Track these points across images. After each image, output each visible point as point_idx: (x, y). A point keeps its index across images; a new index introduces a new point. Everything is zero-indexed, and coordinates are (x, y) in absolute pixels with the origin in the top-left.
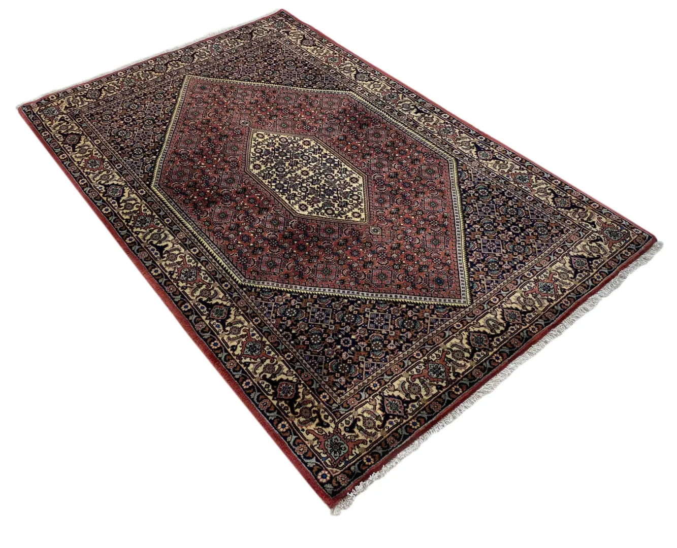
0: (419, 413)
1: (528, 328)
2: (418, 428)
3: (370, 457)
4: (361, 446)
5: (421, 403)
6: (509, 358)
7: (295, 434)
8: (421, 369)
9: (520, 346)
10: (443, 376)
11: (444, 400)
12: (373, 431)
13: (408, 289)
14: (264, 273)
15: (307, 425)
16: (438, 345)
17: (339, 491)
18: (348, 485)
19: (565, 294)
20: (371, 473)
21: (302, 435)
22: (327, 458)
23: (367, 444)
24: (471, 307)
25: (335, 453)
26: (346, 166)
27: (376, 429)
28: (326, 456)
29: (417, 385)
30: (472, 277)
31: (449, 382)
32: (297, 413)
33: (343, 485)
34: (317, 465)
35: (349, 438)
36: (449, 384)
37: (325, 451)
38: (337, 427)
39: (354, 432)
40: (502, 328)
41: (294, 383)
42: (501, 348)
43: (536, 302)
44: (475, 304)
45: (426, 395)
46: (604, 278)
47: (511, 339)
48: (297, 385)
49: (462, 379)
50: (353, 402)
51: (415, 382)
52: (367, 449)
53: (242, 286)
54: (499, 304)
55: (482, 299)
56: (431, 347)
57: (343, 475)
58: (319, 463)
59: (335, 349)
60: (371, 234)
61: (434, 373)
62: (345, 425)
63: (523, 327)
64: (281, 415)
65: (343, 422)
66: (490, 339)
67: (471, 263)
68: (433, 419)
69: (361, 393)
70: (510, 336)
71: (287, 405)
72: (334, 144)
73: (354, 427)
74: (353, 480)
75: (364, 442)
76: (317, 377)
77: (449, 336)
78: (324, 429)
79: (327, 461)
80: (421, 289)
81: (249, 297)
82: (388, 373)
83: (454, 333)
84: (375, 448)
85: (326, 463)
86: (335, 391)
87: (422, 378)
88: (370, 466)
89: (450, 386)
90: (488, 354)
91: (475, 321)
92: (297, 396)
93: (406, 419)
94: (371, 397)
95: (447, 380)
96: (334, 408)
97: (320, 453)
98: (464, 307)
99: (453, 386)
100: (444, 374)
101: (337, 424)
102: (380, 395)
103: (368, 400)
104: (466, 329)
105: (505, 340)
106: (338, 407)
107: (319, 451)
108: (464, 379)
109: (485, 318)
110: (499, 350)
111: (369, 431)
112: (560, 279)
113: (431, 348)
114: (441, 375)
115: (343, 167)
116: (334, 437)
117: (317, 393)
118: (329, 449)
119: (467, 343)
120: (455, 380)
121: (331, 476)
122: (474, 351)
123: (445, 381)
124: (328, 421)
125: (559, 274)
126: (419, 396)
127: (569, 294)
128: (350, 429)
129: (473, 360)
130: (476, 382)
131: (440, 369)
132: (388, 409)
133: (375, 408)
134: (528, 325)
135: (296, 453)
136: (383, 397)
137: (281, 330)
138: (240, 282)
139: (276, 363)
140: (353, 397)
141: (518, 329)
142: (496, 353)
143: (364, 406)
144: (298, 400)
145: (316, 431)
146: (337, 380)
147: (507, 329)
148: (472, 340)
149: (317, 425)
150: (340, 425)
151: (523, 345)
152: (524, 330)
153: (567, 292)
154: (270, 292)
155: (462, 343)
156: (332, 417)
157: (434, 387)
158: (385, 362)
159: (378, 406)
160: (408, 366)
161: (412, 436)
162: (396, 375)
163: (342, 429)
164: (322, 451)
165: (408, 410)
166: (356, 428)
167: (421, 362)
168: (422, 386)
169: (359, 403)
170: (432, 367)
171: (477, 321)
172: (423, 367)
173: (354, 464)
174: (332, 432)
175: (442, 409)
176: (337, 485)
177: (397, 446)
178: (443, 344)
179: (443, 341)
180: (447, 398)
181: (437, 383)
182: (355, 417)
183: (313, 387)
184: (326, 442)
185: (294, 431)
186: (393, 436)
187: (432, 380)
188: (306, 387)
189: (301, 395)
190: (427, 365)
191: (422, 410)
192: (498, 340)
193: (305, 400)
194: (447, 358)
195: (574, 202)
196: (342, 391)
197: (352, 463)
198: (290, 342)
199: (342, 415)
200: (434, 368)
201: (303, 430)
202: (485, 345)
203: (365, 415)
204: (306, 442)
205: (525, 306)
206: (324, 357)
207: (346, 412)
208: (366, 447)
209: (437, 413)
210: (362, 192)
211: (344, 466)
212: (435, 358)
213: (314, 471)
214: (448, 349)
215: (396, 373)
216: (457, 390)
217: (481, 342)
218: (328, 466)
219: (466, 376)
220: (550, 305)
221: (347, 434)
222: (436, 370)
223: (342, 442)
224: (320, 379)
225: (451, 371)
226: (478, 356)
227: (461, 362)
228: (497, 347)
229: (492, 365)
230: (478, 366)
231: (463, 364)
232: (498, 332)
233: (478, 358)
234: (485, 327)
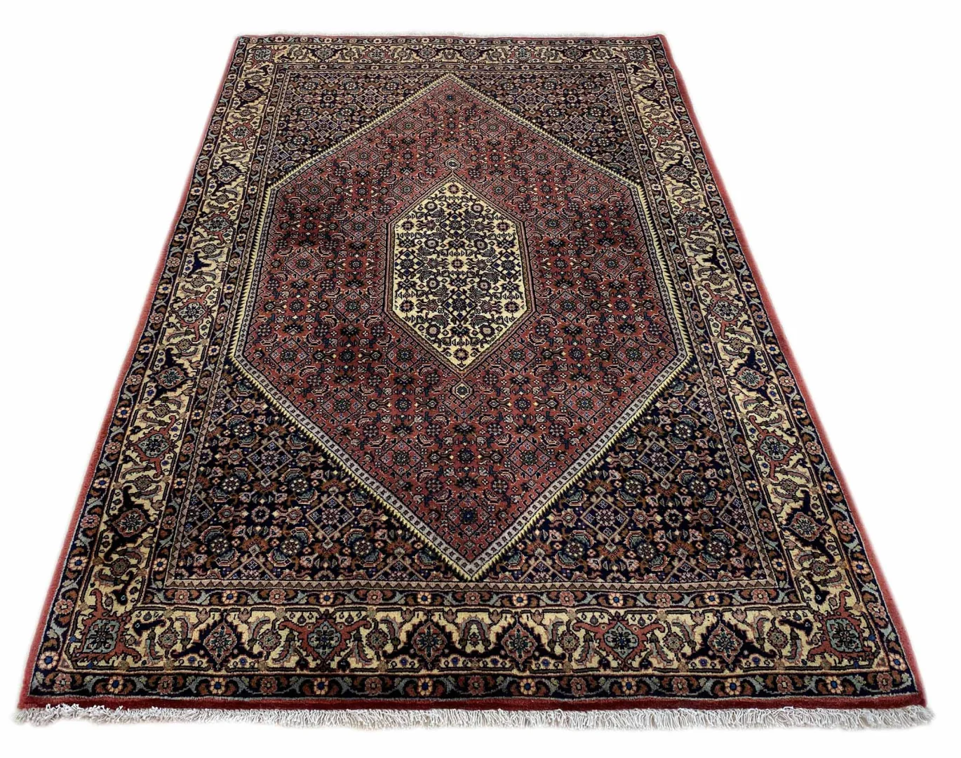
0: (240, 676)
1: (521, 678)
2: (217, 695)
3: (121, 682)
4: (129, 659)
5: (256, 666)
6: (441, 700)
7: (79, 584)
8: (308, 621)
9: (477, 696)
10: (324, 652)
11: (288, 686)
12: (162, 652)
13: (418, 498)
14: (270, 362)
15: (104, 582)
16: (367, 604)
17: (43, 694)
18: (59, 694)
19: (643, 672)
20: (99, 703)
21: (86, 588)
22: (79, 641)
23: (136, 662)
24: (472, 585)
25: (93, 643)
26: (521, 283)
27: (167, 653)
28: (80, 637)
29: (278, 637)
30: (525, 544)
31: (324, 666)
32: (111, 559)
33: (55, 690)
34: (58, 639)
35: (128, 637)
36: (320, 669)
37: (86, 631)
38: (131, 612)
39: (140, 634)
40: (480, 648)
41: (149, 520)
42: (446, 676)
43: (579, 650)
44: (482, 585)
45: (274, 660)
46: (741, 694)
47: (475, 674)
48: (148, 525)
49: (343, 677)
50: (182, 596)
51: (280, 632)
52: (130, 669)
53: (228, 362)
54: (519, 610)
55: (501, 585)
56: (356, 600)
57: (69, 678)
58: (61, 639)
59: (238, 513)
60: (451, 391)
61: (317, 639)
62: (141, 619)
63: (515, 672)
64: (91, 549)
65: (144, 612)
66: (447, 651)
67: (548, 521)
68: (247, 700)
69: (203, 594)
70: (479, 668)
71: (111, 541)
72: (537, 245)
73: (147, 629)
74: (72, 693)
75: (137, 656)
76: (179, 532)
77: (396, 603)
78: (115, 602)
79: (73, 645)
80: (432, 510)
81: (221, 380)
82: (262, 593)
83: (406, 604)
84: (138, 676)
85: (69, 646)
86: (178, 566)
87: (296, 633)
88: (110, 693)
89: (319, 672)
90: (418, 670)
91: (455, 609)
92: (133, 539)
93: (215, 670)
94: (208, 609)
95: (324, 661)
96: (154, 586)
97: (77, 628)
98: (461, 579)
99: (321, 676)
100: (327, 651)
101: (134, 608)
102: (222, 615)
103: (201, 609)
104: (429, 611)
105: (465, 668)
106: (159, 590)
107: (80, 625)
108: (347, 679)
109: (473, 615)
110: (440, 676)
111: (158, 648)
112: (662, 643)
113: (353, 603)
114: (324, 648)
115: (517, 282)
116: (114, 622)
117: (159, 552)
118: (93, 632)
119: (408, 631)
120: (333, 670)
121: (56, 666)
122: (405, 651)
123: (319, 662)
124: (130, 597)
125: (670, 634)
126: (265, 653)
127: (650, 676)
128: (139, 629)
129: (387, 662)
130: (357, 696)
131: (332, 639)
132: (210, 640)
133: (195, 626)
134: (528, 673)
135: (54, 606)
136: (223, 619)
137: (207, 445)
138: (232, 355)
139: (158, 482)
140: (189, 591)
141: (504, 668)
142: (430, 676)
143: (188, 613)
144: (130, 545)
145: (104, 599)
146: (195, 554)
147: (487, 654)
148: (420, 634)
149: (115, 592)
150: (137, 612)
151: (483, 696)
152: (510, 675)
153: (650, 671)
154: (249, 388)
155: (400, 628)
156: (139, 597)
157: (297, 658)
158: (276, 575)
159: (203, 626)
160: (297, 604)
161: (196, 699)
162: (270, 604)
163: (134, 619)
164: (83, 627)
165: (233, 661)
166: (149, 631)
167: (318, 611)
168: (282, 644)
169: (187, 604)
170: (325, 628)
171: (457, 611)
172: (314, 620)
173: (95, 675)
174: (119, 615)
175: (274, 695)
176: (49, 683)
177: (164, 696)
178: (375, 608)
179: (380, 604)
180: (296, 687)
181: (307, 656)
182: (163, 618)
183: (161, 541)
184: (99, 621)
185: (82, 578)
186: (175, 679)
187: (305, 646)
188: (154, 536)
189: (140, 540)
190: (320, 621)
191: (247, 676)
192: (456, 661)
193: (137, 551)
194: (358, 632)
195: (828, 538)
196: (185, 572)
197: (96, 671)
198: (200, 466)
199: (152, 602)
200: (325, 632)
201: (93, 585)
202: (429, 655)
203: (177, 625)
204: (79, 602)
205: (555, 642)
206: (214, 513)
207: (162, 603)
208: (132, 665)
209: (261, 695)
210: (504, 330)
211: (83, 668)
212: (343, 620)
213: (46, 644)
214: (374, 620)
215: (272, 601)
216: (321, 686)
217: (429, 647)
218: (67, 652)
219: (354, 677)
220: (597, 669)
221: (131, 632)
222: (324, 638)
223: (115, 636)
224: (180, 538)
225: (343, 654)
226: (401, 662)
227: (370, 653)
228: (442, 670)
229: (407, 689)
230: (385, 675)
231: (369, 657)
232: (469, 649)
233: (399, 666)
234: (459, 628)
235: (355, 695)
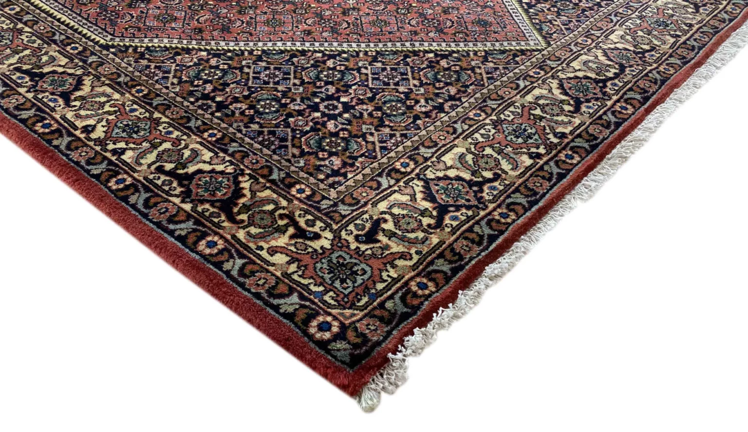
0: (509, 196)
1: (657, 68)
2: (514, 221)
3: (425, 281)
4: (400, 263)
5: (507, 182)
6: (646, 106)
7: (243, 257)
8: (491, 134)
9: (657, 90)
10: (536, 140)
11: (551, 173)
12: (421, 235)
13: (432, 35)
15: (268, 238)
16: (510, 99)
17: (368, 353)
18: (385, 338)
19: (694, 28)
20: (435, 309)
21: (259, 257)
22: (326, 292)
23: (411, 259)
24: (550, 49)
25: (343, 281)
27: (425, 231)
28: (321, 289)
29: (489, 156)
30: (535, 18)
31: (550, 147)
32: (242, 221)
33: (375, 339)
34: (302, 306)
35: (369, 252)
36: (551, 149)
37: (319, 280)
38: (337, 236)
39: (379, 241)
40: (614, 70)
41: (230, 174)
42: (624, 94)
43: (653, 40)
44: (554, 46)
45: (512, 169)
47: (637, 81)
48: (236, 178)
49: (572, 141)
50: (363, 194)
51: (485, 153)
52: (414, 267)
53: (106, 47)
54: (594, 44)
55: (564, 41)
56: (499, 102)
57: (371, 320)
58: (308, 303)
59: (311, 118)
61: (517, 137)
62: (355, 232)
63: (649, 68)
64: (204, 226)
65: (351, 227)
66: (600, 84)
67: (527, 4)
68: (541, 204)
69: (379, 179)
70: (633, 78)
71: (215, 210)
73: (377, 233)
74: (397, 325)
75: (403, 256)
76: (279, 161)
77: (526, 86)
78: (308, 243)
79: (327, 298)
80: (455, 34)
81: (122, 60)
82: (426, 144)
83: (532, 83)
84: (432, 263)
85: (325, 302)
86: (322, 181)
87: (497, 145)
88: (430, 295)
89: (554, 151)
90: (604, 104)
91: (564, 65)
92: (238, 193)
93: (484, 210)
94: (401, 184)
95: (546, 145)
96: (324, 207)
97: (307, 286)
98: (539, 50)
99: (560, 152)
100: (536, 137)
101: (336, 232)
102: (419, 179)
103: (396, 188)
104: (552, 76)
105: (626, 83)
106: (335, 205)
107: (305, 282)
108: (576, 140)
109: (578, 60)
110: (621, 97)
111: (412, 236)
112: (677, 14)
113: (500, 105)
114: (531, 138)
116: (336, 255)
117: (285, 185)
118: (327, 277)
119: (561, 93)
120: (560, 144)
121: (341, 323)
122: (578, 102)
123: (542, 146)
124: (316, 229)
125: (672, 9)
126: (500, 172)
127: (700, 28)
128: (370, 237)
129: (582, 114)
130: (601, 142)
131: (526, 130)
132: (442, 198)
133: (413, 199)
134: (655, 65)
135: (249, 291)
136: (427, 182)
137: (192, 100)
138: (102, 41)
139: (186, 147)
140: (363, 186)
141: (642, 70)
142: (618, 101)
143: (392, 198)
144: (242, 201)
145: (293, 248)
146: (322, 163)
147: (622, 70)
148: (570, 89)
149: (292, 237)
150: (343, 233)
151: (660, 88)
152: (651, 71)
153: (697, 26)
154: (165, 51)
155: (553, 94)
156: (325, 222)
157: (525, 156)
158: (416, 129)
159: (419, 196)
160: (464, 131)
161: (506, 234)
162: (444, 145)
163: (351, 239)
164: (312, 281)
165: (484, 194)
166: (381, 233)
167: (486, 124)
168: (499, 157)
169: (377, 195)
170: (510, 128)
171: (567, 65)
172: (494, 131)
173: (391, 297)
174: (329, 247)
175: (552, 187)
176: (359, 340)
177: (479, 254)
178: (518, 97)
179: (518, 93)
180: (556, 170)
181: (529, 149)
182: (375, 218)
183: (271, 178)
184: (319, 265)
185: (237, 251)
186: (466, 238)
187: (515, 147)
188: (257, 180)
189: (247, 192)
190: (499, 127)
191: (513, 192)
192: (614, 85)
193: (257, 199)
194: (533, 115)
196: (337, 179)
197: (385, 295)
198: (212, 114)
199: (344, 217)
200: (514, 130)
201: (261, 248)
202: (595, 94)
203: (396, 211)
204: (271, 268)
205: (637, 45)
206: (289, 130)
207: (353, 211)
208: (411, 263)
209: (544, 195)
211: (369, 303)
212: (512, 117)
213: (297, 319)
214: (531, 103)
215: (443, 142)
216: (570, 157)
217: (587, 90)
218: (329, 306)
219: (579, 136)
220: (678, 40)
221: (363, 247)
222: (520, 134)
223: (354, 261)
224: (288, 164)
225: (548, 131)
226: (588, 108)
227: (562, 118)
228: (616, 93)
229: (619, 117)
230: (594, 121)
231: (566, 121)
232: (609, 74)
233: (591, 111)
234: (584, 71)
235: (598, 144)
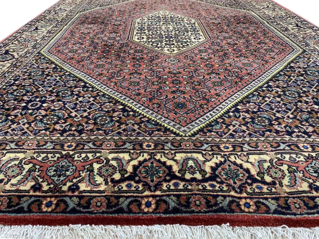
1: (240, 198)
6: (163, 216)
8: (50, 159)
9: (200, 212)
10: (59, 180)
11: (18, 204)
13: (144, 99)
14: (62, 53)
16: (102, 149)
24: (186, 138)
26: (201, 33)
29: (21, 168)
30: (223, 119)
36: (51, 191)
40: (198, 176)
42: (169, 196)
43: (287, 179)
44: (194, 138)
45: (12, 184)
47: (196, 194)
49: (71, 197)
51: (24, 166)
53: (39, 53)
54: (227, 153)
55: (210, 139)
56: (93, 147)
59: (19, 104)
60: (165, 61)
61: (55, 171)
63: (233, 193)
66: (168, 178)
67: (237, 109)
70: (199, 190)
72: (207, 24)
77: (125, 148)
80: (154, 104)
81: (32, 58)
82: (19, 143)
83: (134, 149)
87: (38, 167)
89: (50, 194)
90: (142, 192)
91: (173, 152)
95: (56, 185)
98: (178, 135)
99: (51, 197)
100: (62, 178)
104: (152, 153)
105: (186, 189)
108: (75, 199)
109: (189, 155)
110: (163, 196)
113: (91, 149)
114: (59, 177)
115: (198, 32)
120: (64, 192)
122: (131, 178)
123: (52, 186)
126: (6, 180)
129: (114, 186)
130: (83, 212)
131: (68, 170)
134: (245, 195)
137: (13, 78)
138: (42, 51)
141: (222, 190)
142: (154, 197)
148: (144, 167)
151: (206, 212)
152: (229, 196)
154: (47, 60)
155: (128, 163)
157: (33, 183)
158: (34, 134)
160: (45, 149)
162: (23, 149)
167: (60, 153)
168: (23, 174)
170: (64, 164)
171: (175, 153)
172: (55, 159)
178: (108, 151)
179: (112, 149)
180: (25, 205)
181: (43, 182)
187: (43, 175)
190: (61, 159)
192: (176, 185)
194: (92, 166)
200: (62, 166)
202: (152, 181)
205: (264, 173)
210: (194, 44)
212: (81, 159)
214: (106, 159)
215: (25, 147)
216: (48, 205)
217: (152, 175)
219: (81, 197)
220: (309, 192)
222: (60, 170)
225: (75, 181)
226: (127, 186)
227: (99, 180)
228: (165, 191)
229: (131, 206)
230: (111, 196)
231: (97, 183)
232: (188, 176)
233: (125, 188)
234: (177, 163)
235: (80, 212)
